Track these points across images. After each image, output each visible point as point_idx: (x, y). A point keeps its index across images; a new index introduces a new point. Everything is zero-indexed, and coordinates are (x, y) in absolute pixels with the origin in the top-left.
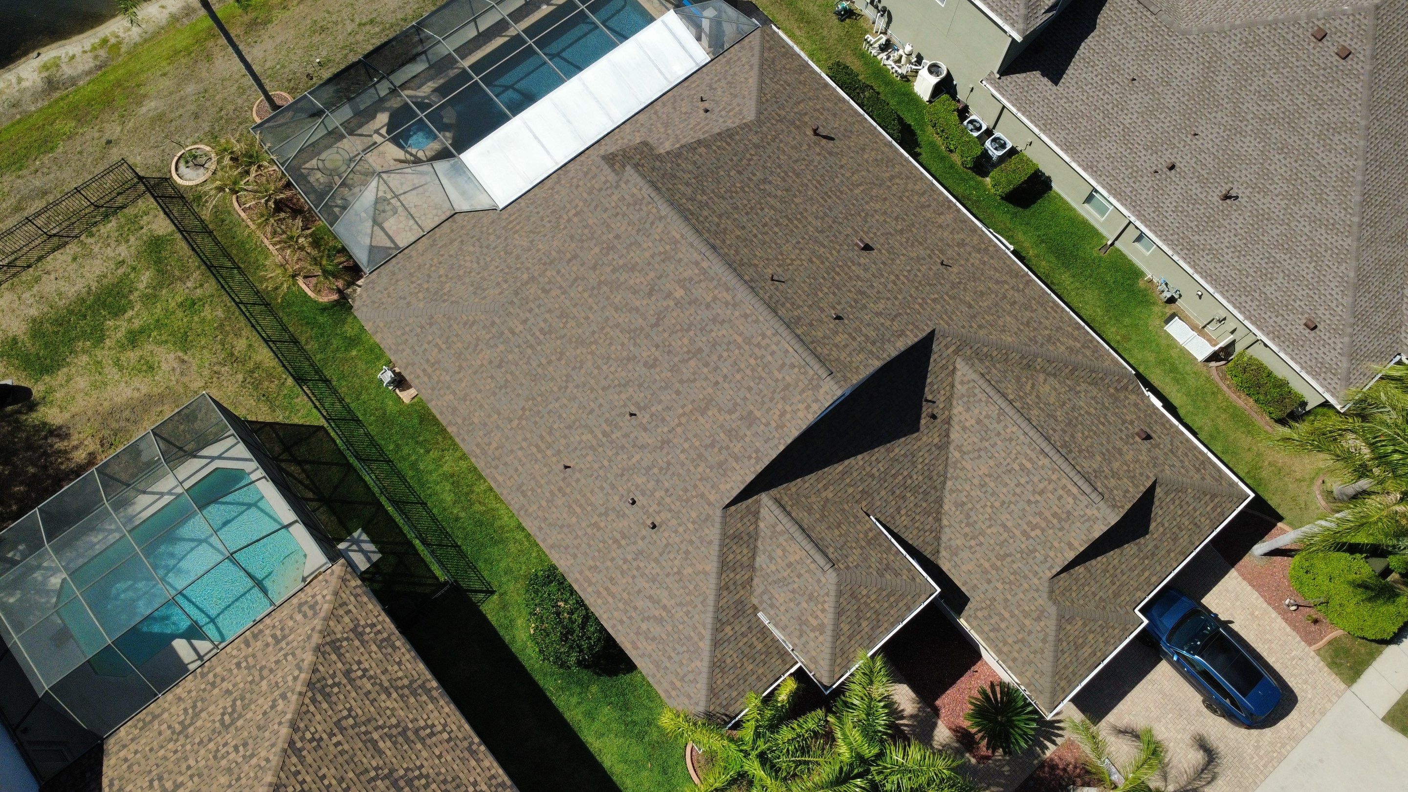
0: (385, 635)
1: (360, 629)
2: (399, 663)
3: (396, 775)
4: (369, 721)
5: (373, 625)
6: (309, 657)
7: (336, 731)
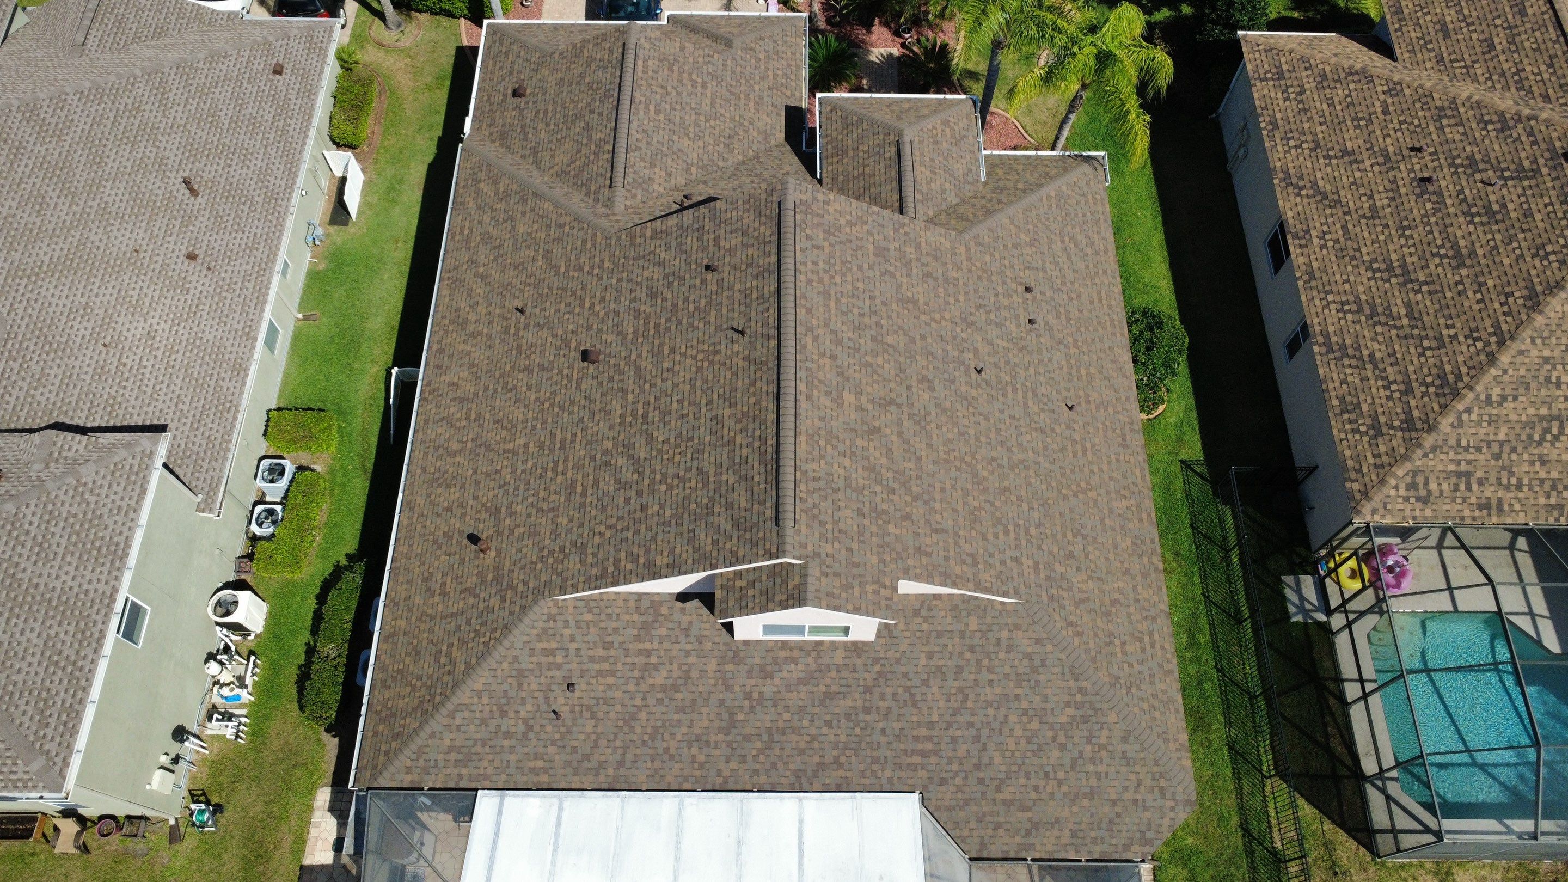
0: (1346, 416)
1: (1372, 432)
2: (1345, 381)
3: (1401, 280)
4: (1406, 338)
5: (1354, 431)
6: (1445, 424)
7: (1447, 340)
